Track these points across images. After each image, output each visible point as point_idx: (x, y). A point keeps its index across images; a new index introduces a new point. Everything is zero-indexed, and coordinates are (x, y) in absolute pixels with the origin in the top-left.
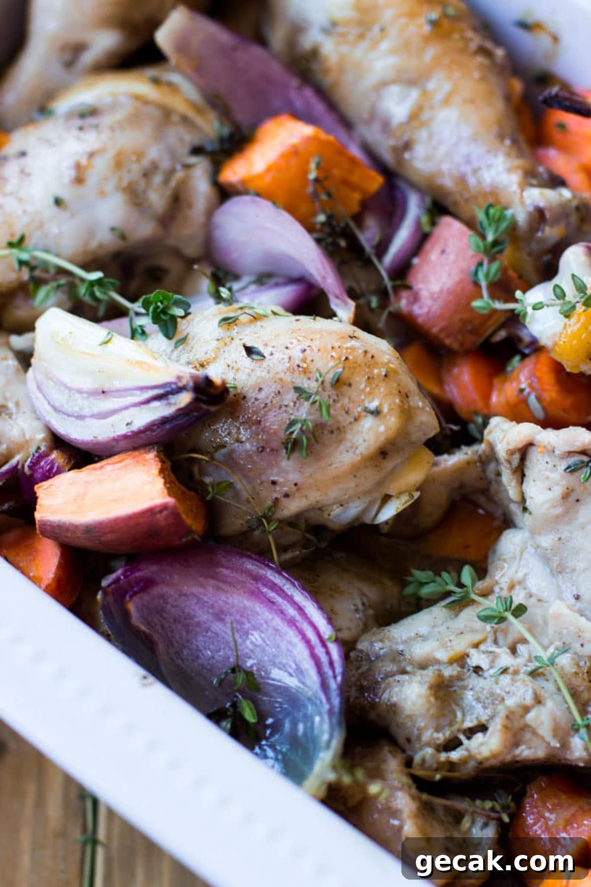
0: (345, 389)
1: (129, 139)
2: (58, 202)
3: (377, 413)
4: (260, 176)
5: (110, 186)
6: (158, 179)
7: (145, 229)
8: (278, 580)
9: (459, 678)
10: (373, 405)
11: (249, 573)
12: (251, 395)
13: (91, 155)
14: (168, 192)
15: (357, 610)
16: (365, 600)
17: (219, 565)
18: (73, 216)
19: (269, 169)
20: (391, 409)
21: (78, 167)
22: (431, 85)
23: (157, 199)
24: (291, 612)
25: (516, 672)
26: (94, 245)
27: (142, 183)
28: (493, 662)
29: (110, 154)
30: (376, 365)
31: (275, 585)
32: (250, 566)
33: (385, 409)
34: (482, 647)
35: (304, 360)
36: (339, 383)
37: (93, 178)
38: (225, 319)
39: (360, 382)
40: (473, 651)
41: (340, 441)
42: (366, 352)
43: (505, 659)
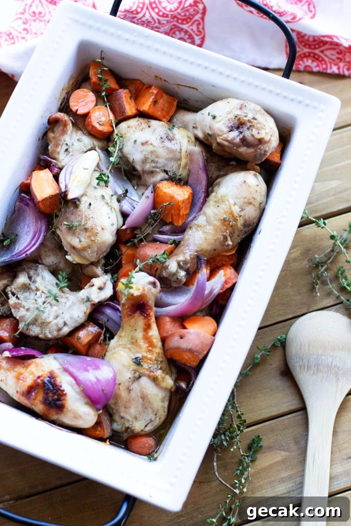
0: (85, 231)
1: (162, 152)
2: (135, 141)
3: (80, 241)
4: (161, 191)
5: (144, 153)
6: (153, 165)
7: (138, 167)
8: (41, 237)
9: (33, 291)
10: (83, 240)
11: (41, 228)
12: (79, 210)
13: (151, 144)
14: (151, 169)
15: (53, 262)
16: (58, 264)
17: (41, 220)
18: (133, 147)
19: (165, 193)
20: (82, 245)
21: (147, 142)
22: (208, 227)
23: (148, 167)
24: (33, 243)
25: (37, 304)
26: (129, 156)
27: (150, 161)
28: (39, 297)
29: (154, 149)
30: (94, 237)
31: (40, 236)
32: (43, 228)
33: (82, 243)
34: (43, 294)
35: (89, 218)
36: (86, 230)
37: (145, 147)
38: (103, 196)
39: (88, 234)
40: (40, 291)
41: (73, 236)
42: (97, 233)
43: (40, 301)
